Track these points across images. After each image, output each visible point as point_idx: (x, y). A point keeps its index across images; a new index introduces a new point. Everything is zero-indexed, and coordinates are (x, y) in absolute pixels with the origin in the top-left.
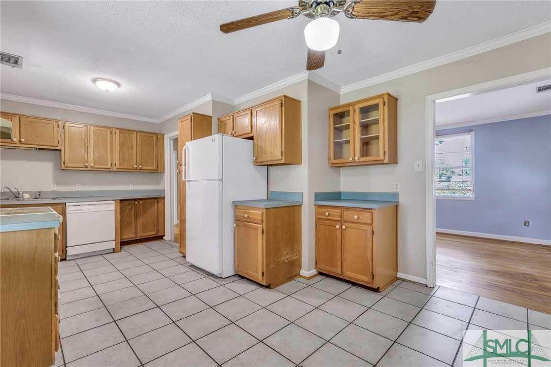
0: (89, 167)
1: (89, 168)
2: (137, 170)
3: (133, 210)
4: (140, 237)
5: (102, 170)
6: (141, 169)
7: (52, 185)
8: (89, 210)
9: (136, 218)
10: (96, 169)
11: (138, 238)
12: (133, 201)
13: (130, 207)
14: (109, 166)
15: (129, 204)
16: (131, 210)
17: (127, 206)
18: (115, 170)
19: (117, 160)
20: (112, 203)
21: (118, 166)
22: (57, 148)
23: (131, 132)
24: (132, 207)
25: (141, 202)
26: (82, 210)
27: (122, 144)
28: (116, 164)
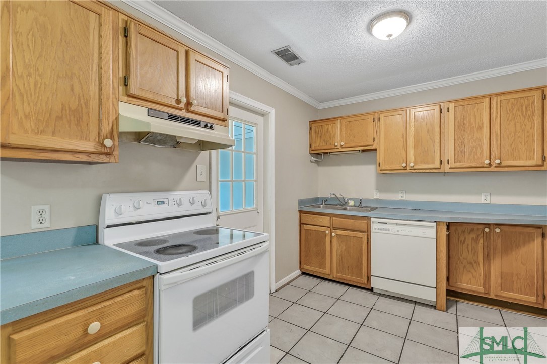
0: (408, 168)
1: (409, 170)
2: (492, 169)
3: (481, 241)
4: (495, 295)
5: (427, 171)
6: (499, 166)
7: (375, 191)
8: (398, 231)
9: (488, 258)
10: (417, 171)
11: (492, 296)
12: (481, 227)
13: (473, 235)
14: (437, 165)
15: (472, 230)
16: (476, 240)
17: (469, 233)
18: (447, 169)
19: (450, 154)
20: (432, 227)
21: (452, 164)
22: (373, 147)
23: (478, 101)
24: (478, 236)
25: (498, 230)
26: (389, 230)
27: (460, 126)
28: (448, 160)
